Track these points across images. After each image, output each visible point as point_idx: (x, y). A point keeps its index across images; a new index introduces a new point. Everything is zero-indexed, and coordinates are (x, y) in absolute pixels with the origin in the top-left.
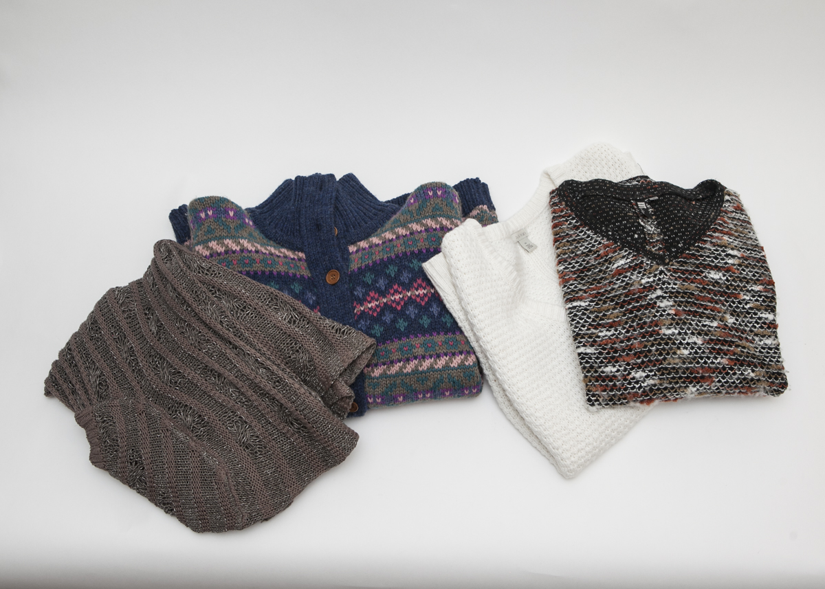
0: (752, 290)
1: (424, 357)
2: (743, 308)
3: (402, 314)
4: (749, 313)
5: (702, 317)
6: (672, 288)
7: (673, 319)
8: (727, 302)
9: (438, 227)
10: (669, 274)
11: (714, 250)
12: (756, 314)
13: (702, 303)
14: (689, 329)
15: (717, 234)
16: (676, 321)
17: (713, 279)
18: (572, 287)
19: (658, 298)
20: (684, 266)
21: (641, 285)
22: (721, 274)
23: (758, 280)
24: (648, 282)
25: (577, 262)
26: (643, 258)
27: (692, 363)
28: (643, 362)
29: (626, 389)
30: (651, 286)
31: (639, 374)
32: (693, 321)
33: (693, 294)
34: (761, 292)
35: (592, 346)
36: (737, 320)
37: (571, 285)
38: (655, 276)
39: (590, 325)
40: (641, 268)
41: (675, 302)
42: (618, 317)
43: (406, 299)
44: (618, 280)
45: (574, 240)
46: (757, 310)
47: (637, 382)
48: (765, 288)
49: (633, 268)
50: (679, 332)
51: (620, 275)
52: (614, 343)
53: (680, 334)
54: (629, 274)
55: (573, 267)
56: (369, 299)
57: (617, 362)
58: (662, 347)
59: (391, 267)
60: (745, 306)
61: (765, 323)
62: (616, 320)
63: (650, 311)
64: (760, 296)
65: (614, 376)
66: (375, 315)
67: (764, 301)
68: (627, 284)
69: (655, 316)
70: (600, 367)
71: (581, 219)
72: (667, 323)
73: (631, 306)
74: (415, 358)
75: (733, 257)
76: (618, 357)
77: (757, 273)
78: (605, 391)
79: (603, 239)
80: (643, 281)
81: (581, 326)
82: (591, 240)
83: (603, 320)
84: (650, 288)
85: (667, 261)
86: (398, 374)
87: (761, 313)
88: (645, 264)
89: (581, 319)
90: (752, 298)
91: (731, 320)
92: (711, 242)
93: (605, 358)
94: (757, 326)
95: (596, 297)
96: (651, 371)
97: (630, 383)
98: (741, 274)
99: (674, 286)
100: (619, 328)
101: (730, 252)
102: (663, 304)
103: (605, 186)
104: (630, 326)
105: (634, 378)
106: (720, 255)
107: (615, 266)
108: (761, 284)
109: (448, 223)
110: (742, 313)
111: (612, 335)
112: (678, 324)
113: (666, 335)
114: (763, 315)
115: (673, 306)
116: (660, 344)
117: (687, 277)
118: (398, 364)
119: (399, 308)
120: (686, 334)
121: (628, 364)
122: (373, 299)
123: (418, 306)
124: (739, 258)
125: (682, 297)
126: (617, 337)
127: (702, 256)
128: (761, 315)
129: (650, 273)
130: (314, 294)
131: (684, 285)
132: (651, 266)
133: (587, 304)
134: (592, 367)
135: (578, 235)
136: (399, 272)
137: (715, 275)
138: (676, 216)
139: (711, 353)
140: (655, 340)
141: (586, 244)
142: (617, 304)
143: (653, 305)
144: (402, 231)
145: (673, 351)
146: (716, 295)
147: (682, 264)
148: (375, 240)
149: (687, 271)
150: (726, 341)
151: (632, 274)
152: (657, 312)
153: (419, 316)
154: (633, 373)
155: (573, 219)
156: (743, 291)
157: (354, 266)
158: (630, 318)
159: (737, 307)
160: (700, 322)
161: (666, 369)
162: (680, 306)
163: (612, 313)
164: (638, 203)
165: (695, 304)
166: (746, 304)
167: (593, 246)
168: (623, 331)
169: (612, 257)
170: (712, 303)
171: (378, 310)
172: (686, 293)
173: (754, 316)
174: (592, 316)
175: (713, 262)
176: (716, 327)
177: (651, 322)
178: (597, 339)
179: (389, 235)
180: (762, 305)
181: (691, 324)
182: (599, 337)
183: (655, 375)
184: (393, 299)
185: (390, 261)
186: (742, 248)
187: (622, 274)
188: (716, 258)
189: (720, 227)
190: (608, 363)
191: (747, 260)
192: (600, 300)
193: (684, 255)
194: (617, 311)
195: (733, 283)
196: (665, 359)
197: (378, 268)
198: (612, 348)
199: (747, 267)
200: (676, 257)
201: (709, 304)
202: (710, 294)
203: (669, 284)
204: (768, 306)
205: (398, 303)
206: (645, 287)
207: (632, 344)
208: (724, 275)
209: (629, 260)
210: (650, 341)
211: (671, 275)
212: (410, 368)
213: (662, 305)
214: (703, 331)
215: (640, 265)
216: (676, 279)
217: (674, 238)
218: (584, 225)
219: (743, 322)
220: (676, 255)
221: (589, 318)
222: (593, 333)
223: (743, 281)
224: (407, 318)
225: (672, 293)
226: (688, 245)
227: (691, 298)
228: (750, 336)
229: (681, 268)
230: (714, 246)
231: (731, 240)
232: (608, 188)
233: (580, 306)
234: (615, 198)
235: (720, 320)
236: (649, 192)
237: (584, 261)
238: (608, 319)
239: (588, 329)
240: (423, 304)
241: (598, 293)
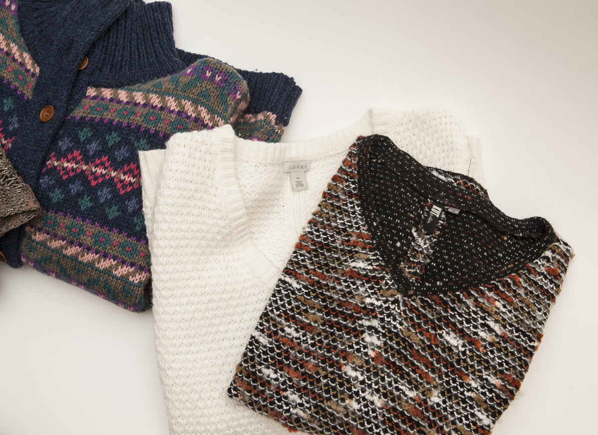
0: (487, 379)
1: (89, 249)
2: (462, 393)
3: (92, 192)
4: (464, 402)
5: (402, 378)
6: (395, 327)
7: (367, 362)
8: (447, 376)
9: (194, 115)
10: (402, 308)
11: (473, 311)
12: (472, 407)
13: (415, 362)
14: (377, 383)
15: (491, 294)
16: (367, 367)
17: (448, 342)
18: (301, 258)
19: (370, 328)
20: (425, 309)
21: (363, 303)
22: (461, 342)
23: (501, 372)
24: (372, 304)
25: (325, 234)
26: (387, 273)
27: (355, 421)
28: (305, 388)
29: (272, 403)
30: (373, 311)
31: (294, 397)
32: (389, 376)
33: (411, 346)
34: (495, 387)
35: (270, 336)
36: (444, 402)
37: (301, 255)
38: (385, 302)
39: (285, 312)
40: (377, 283)
41: (385, 343)
42: (316, 322)
43: (107, 178)
44: (345, 281)
45: (339, 207)
46: (477, 404)
47: (287, 404)
48: (505, 386)
49: (367, 279)
50: (364, 380)
51: (351, 277)
52: (292, 348)
53: (363, 382)
54: (359, 283)
55: (318, 237)
56: (70, 157)
57: (281, 369)
58: (334, 385)
59: (114, 134)
60: (466, 393)
61: (475, 424)
62: (312, 324)
63: (351, 338)
64: (491, 391)
65: (269, 383)
66: (65, 177)
67: (491, 399)
68: (350, 293)
69: (351, 347)
70: (261, 364)
71: (360, 189)
72: (358, 362)
73: (336, 319)
74: (80, 245)
75: (491, 330)
76: (286, 365)
77: (507, 363)
78: (249, 391)
79: (364, 226)
80: (368, 300)
81: (276, 308)
82: (354, 218)
83: (301, 315)
84: (370, 312)
85: (412, 292)
86: (57, 251)
87: (479, 411)
88: (384, 282)
89: (281, 300)
90: (479, 388)
91: (435, 398)
92: (476, 300)
93: (273, 358)
94: (464, 421)
95: (313, 285)
96: (308, 402)
97: (279, 400)
98: (486, 354)
99: (398, 326)
100: (309, 335)
101: (492, 324)
102: (371, 339)
103: (409, 166)
104: (320, 341)
105: (286, 398)
106: (475, 320)
107: (353, 264)
108: (502, 379)
109: (207, 117)
110: (456, 397)
111: (297, 338)
112: (368, 370)
113: (347, 375)
114: (479, 414)
115: (379, 347)
116: (333, 381)
117: (419, 324)
118: (61, 241)
119: (94, 183)
120: (370, 386)
121: (290, 380)
122: (74, 159)
123: (114, 192)
124: (497, 335)
125: (398, 344)
126: (299, 344)
127: (453, 309)
128: (477, 413)
129: (382, 295)
130: (19, 121)
131: (409, 330)
132: (389, 288)
133: (298, 287)
134: (252, 359)
135: (346, 205)
136: (118, 145)
137: (453, 340)
138: (461, 247)
139: (384, 423)
140: (332, 373)
141: (346, 219)
142: (326, 307)
143: (358, 333)
144: (155, 100)
145: (342, 396)
146: (438, 362)
147: (426, 305)
148: (123, 95)
149: (425, 316)
150: (410, 419)
151: (363, 285)
152: (357, 343)
153: (108, 203)
154: (288, 392)
155: (353, 183)
156: (475, 375)
157: (78, 113)
158: (327, 332)
159: (456, 388)
160: (396, 383)
161: (324, 410)
162: (386, 351)
163: (314, 314)
164: (434, 206)
165: (406, 359)
166: (468, 390)
167: (351, 227)
168: (310, 342)
169: (357, 252)
170: (427, 368)
171: (71, 174)
172: (404, 340)
173: (468, 408)
174: (294, 304)
175: (461, 323)
176: (411, 398)
177: (342, 351)
178: (280, 332)
179: (139, 97)
180: (485, 402)
181: (383, 379)
182: (283, 331)
183: (310, 409)
184: (94, 170)
185: (118, 127)
186: (511, 325)
187: (353, 278)
188: (468, 321)
189: (504, 286)
190: (272, 365)
191: (505, 342)
192: (314, 291)
193: (435, 297)
194: (321, 315)
195: (468, 360)
196: (329, 399)
197: (101, 128)
198: (287, 351)
199: (499, 350)
200: (424, 294)
201: (423, 368)
202: (432, 357)
203: (395, 320)
204: (493, 407)
205: (96, 178)
206: (365, 308)
207: (307, 361)
208: (464, 346)
209: (370, 267)
210: (326, 370)
211: (404, 311)
212: (71, 251)
213: (368, 339)
214: (392, 393)
215: (377, 280)
216: (406, 319)
217: (441, 270)
218: (359, 197)
219: (451, 407)
220: (426, 291)
221: (289, 303)
222: (280, 323)
223: (482, 364)
224: (95, 199)
225: (390, 331)
226: (449, 288)
227: (406, 350)
228: (447, 427)
229: (420, 309)
230: (476, 306)
231: (504, 310)
232: (411, 171)
233: (290, 285)
234: (412, 186)
235: (423, 393)
236: (456, 200)
237: (332, 236)
238: (306, 318)
239: (279, 316)
240: (122, 192)
241: (318, 282)
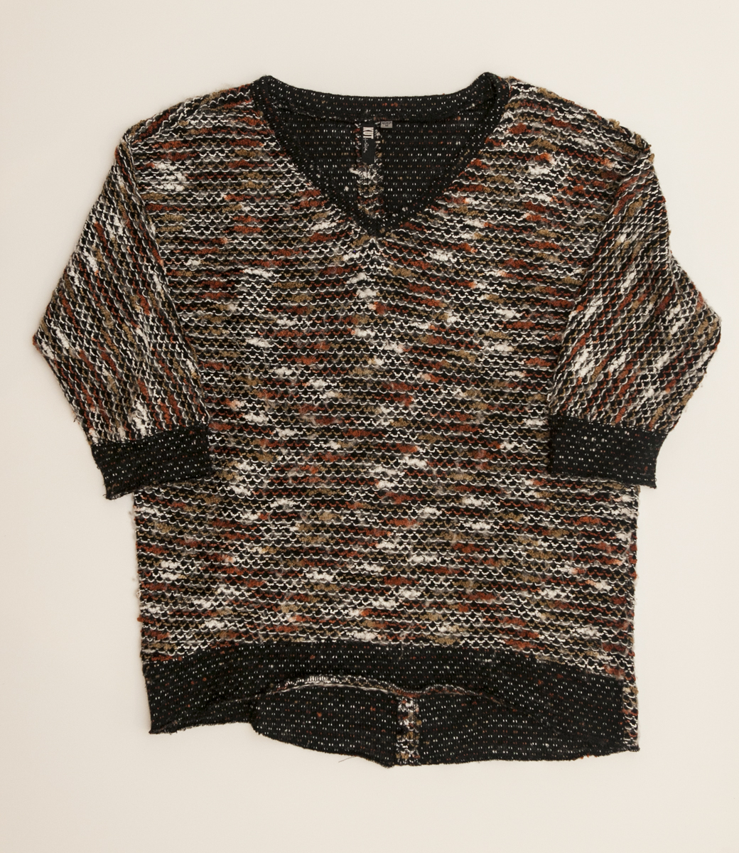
0: (491, 276)
2: (475, 301)
4: (481, 307)
5: (410, 315)
6: (383, 271)
7: (372, 317)
8: (453, 292)
10: (381, 250)
11: (448, 220)
12: (490, 309)
13: (416, 295)
14: (389, 332)
15: (457, 195)
16: (374, 321)
17: (438, 261)
18: (256, 243)
19: (360, 283)
20: (403, 241)
21: (343, 262)
22: (450, 254)
23: (501, 261)
24: (351, 260)
25: (267, 206)
26: (352, 222)
27: (385, 377)
28: (325, 369)
29: (300, 399)
30: (355, 265)
31: (319, 383)
32: (397, 320)
33: (406, 282)
34: (503, 278)
35: (266, 337)
36: (462, 318)
37: (255, 240)
38: (363, 251)
39: (269, 306)
40: (347, 237)
41: (381, 291)
42: (305, 302)
44: (315, 248)
45: (269, 173)
46: (494, 303)
47: (314, 393)
48: (510, 272)
49: (336, 236)
50: (376, 334)
51: (319, 242)
52: (294, 338)
53: (376, 337)
54: (330, 244)
55: (261, 212)
57: (294, 363)
58: (351, 353)
60: (478, 299)
61: (500, 322)
62: (302, 304)
63: (347, 302)
64: (500, 285)
65: (288, 381)
67: (505, 292)
68: (326, 258)
69: (351, 310)
70: (271, 367)
71: (282, 143)
72: (363, 321)
73: (325, 290)
75: (473, 228)
76: (296, 356)
77: (503, 250)
78: (273, 398)
79: (307, 182)
80: (346, 258)
81: (258, 306)
82: (292, 178)
83: (286, 301)
84: (353, 268)
85: (383, 230)
87: (498, 309)
88: (352, 232)
89: (259, 295)
90: (488, 287)
91: (451, 319)
92: (447, 209)
93: (280, 356)
94: (491, 326)
95: (283, 267)
96: (333, 381)
97: (305, 393)
98: (479, 253)
99: (385, 268)
100: (304, 318)
101: (469, 222)
102: (365, 293)
103: (320, 103)
104: (319, 318)
105: (311, 387)
106: (454, 227)
107: (316, 228)
108: (504, 268)
110: (472, 307)
111: (294, 326)
112: (376, 324)
113: (358, 338)
114: (500, 312)
115: (377, 297)
116: (349, 349)
117: (404, 258)
120: (384, 337)
121: (307, 368)
124: (481, 230)
125: (392, 286)
126: (299, 330)
128: (498, 312)
129: (357, 247)
131: (397, 268)
132: (360, 236)
133: (270, 275)
134: (261, 366)
135: (275, 167)
137: (441, 256)
138: (410, 162)
139: (411, 365)
140: (345, 342)
141: (283, 182)
142: (308, 282)
143: (351, 294)
145: (363, 359)
146: (438, 284)
147: (403, 236)
149: (406, 247)
150: (434, 350)
151: (335, 245)
152: (355, 304)
154: (311, 381)
155: (272, 140)
156: (478, 278)
158: (320, 306)
159: (467, 300)
160: (406, 323)
161: (352, 380)
162: (385, 298)
163: (299, 294)
164: (365, 129)
165: (407, 296)
166: (480, 295)
167: (293, 188)
168: (308, 323)
169: (314, 213)
170: (430, 295)
172: (397, 280)
173: (488, 312)
174: (273, 294)
175: (442, 236)
176: (427, 330)
177: (345, 318)
178: (274, 328)
180: (501, 297)
181: (393, 326)
182: (276, 325)
183: (338, 387)
186: (491, 213)
187: (322, 242)
188: (448, 232)
189: (467, 179)
190: (283, 362)
191: (492, 231)
192: (287, 272)
193: (407, 224)
194: (306, 292)
195: (465, 267)
196: (352, 368)
198: (291, 343)
199: (490, 242)
200: (396, 226)
201: (427, 296)
202: (430, 282)
203: (379, 264)
204: (509, 298)
206: (347, 266)
207: (316, 343)
208: (455, 256)
209: (334, 224)
210: (338, 343)
211: (385, 252)
213: (362, 294)
214: (406, 334)
215: (345, 234)
216: (389, 259)
218: (288, 154)
219: (472, 319)
220: (396, 223)
221: (269, 295)
222: (270, 319)
223: (480, 264)
225: (380, 277)
226: (416, 208)
227: (403, 288)
228: (476, 339)
229: (398, 242)
230: (449, 214)
231: (477, 202)
232: (324, 107)
233: (261, 277)
234: (332, 121)
235: (438, 320)
237: (276, 206)
238: (292, 302)
239: (266, 312)
241: (287, 261)
